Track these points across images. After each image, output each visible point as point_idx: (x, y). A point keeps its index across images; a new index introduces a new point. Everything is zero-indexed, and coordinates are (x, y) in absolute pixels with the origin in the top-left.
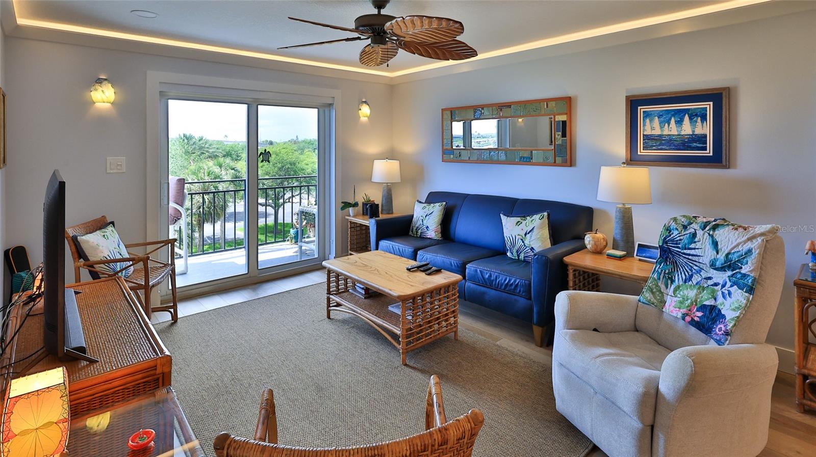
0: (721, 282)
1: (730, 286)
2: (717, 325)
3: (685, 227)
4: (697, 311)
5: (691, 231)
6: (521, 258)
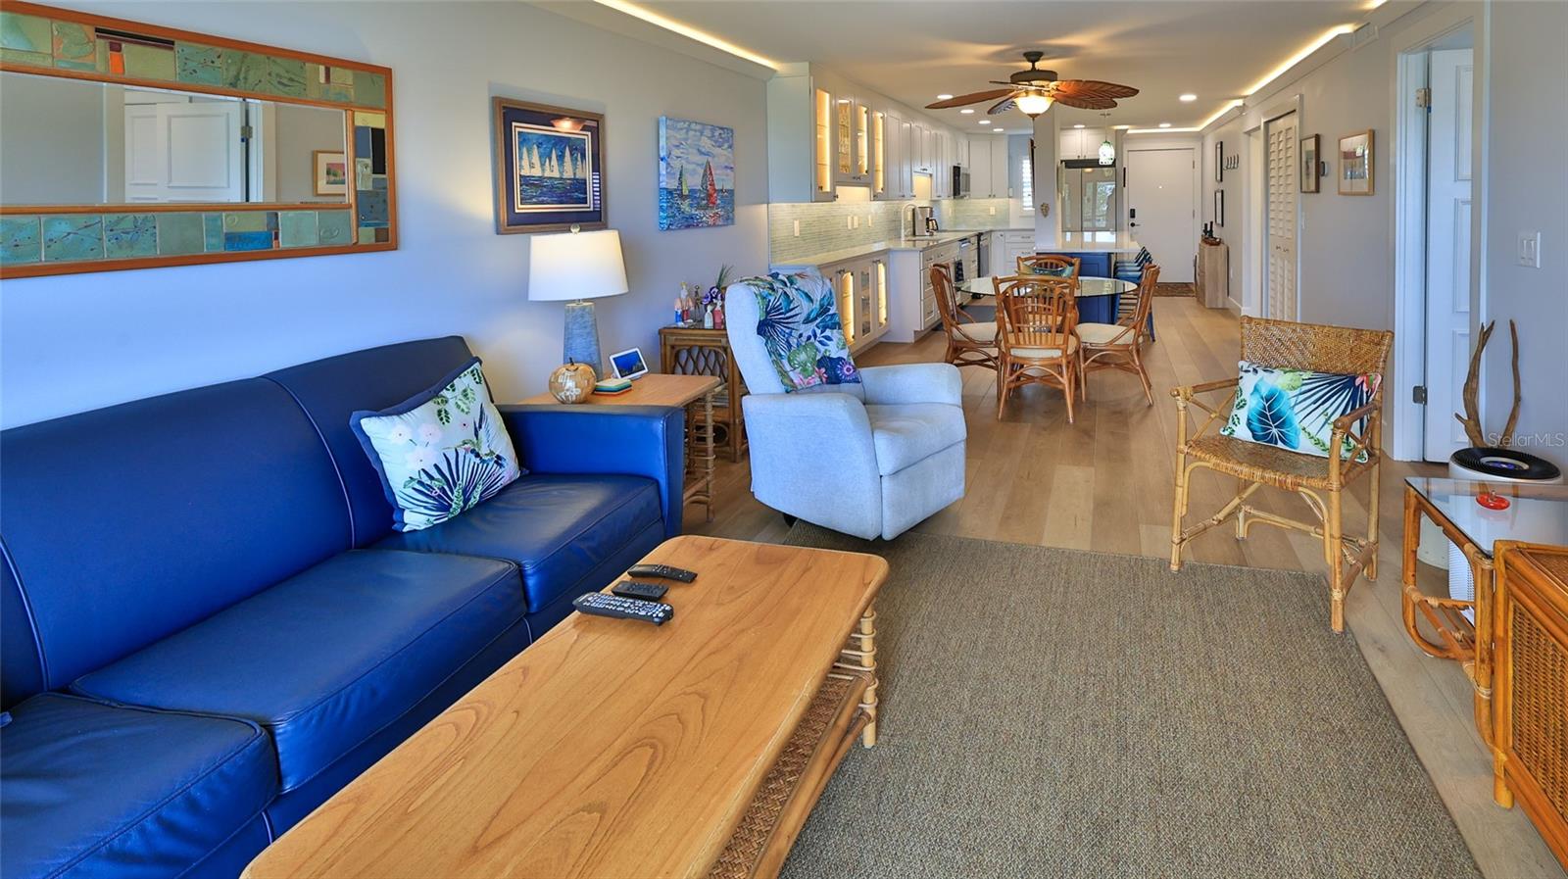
0: (810, 334)
1: (822, 332)
2: (841, 369)
3: (773, 289)
4: (819, 368)
5: (780, 291)
6: (473, 501)
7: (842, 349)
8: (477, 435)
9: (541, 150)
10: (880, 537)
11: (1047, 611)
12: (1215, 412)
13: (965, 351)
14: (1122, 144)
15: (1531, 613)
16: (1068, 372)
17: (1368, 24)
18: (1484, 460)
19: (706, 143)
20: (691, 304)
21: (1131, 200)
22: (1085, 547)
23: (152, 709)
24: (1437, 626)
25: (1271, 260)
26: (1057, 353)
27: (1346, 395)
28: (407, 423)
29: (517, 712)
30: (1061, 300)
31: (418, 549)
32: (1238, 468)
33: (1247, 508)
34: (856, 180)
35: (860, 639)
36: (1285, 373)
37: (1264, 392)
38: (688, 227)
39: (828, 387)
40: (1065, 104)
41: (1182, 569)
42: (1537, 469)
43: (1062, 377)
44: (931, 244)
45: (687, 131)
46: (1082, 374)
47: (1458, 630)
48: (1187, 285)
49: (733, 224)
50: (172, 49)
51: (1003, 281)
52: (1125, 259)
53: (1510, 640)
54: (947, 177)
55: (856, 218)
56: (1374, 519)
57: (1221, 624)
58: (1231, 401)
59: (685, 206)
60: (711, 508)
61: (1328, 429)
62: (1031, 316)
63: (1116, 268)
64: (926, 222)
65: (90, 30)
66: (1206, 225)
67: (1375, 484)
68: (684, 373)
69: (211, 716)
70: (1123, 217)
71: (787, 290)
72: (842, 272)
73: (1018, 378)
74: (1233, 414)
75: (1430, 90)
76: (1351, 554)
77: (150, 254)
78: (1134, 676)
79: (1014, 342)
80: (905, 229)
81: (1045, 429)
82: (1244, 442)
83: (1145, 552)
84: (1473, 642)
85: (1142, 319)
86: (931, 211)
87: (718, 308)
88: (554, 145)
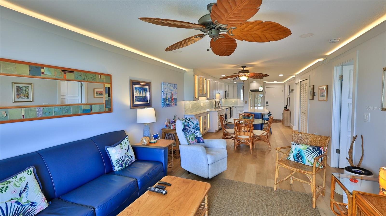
0: (193, 131)
1: (196, 131)
2: (200, 140)
3: (186, 121)
4: (195, 139)
5: (187, 122)
6: (127, 165)
7: (200, 135)
8: (128, 152)
9: (139, 90)
10: (208, 178)
11: (245, 197)
12: (286, 154)
13: (227, 136)
14: (265, 86)
15: (361, 209)
16: (251, 141)
17: (327, 59)
18: (353, 170)
19: (171, 88)
20: (168, 123)
21: (266, 99)
22: (254, 183)
23: (74, 203)
24: (339, 209)
25: (301, 115)
26: (248, 137)
27: (318, 152)
28: (115, 149)
29: (138, 210)
30: (249, 125)
31: (117, 175)
32: (290, 167)
33: (293, 177)
34: (203, 95)
35: (204, 201)
36: (303, 145)
37: (298, 150)
38: (168, 106)
39: (197, 143)
40: (251, 78)
41: (277, 190)
42: (366, 173)
43: (249, 142)
44: (219, 110)
45: (168, 86)
46: (254, 142)
47: (344, 210)
48: (280, 120)
49: (177, 105)
50: (74, 73)
51: (236, 120)
52: (265, 114)
53: (356, 215)
54: (223, 94)
55: (203, 104)
56: (324, 182)
57: (286, 204)
58: (289, 151)
59: (167, 102)
60: (173, 169)
61: (313, 159)
62: (242, 128)
63: (263, 116)
64: (219, 104)
65: (61, 70)
66: (285, 106)
67: (325, 173)
68: (167, 139)
69: (84, 205)
70: (265, 104)
71: (189, 121)
72: (200, 116)
73: (239, 142)
74: (290, 154)
75: (342, 76)
76: (318, 190)
77: (70, 114)
78: (265, 214)
79: (238, 134)
80: (214, 106)
81: (245, 154)
82: (292, 161)
83: (268, 185)
84: (347, 214)
85: (269, 130)
86: (220, 102)
87: (174, 124)
88: (141, 89)
